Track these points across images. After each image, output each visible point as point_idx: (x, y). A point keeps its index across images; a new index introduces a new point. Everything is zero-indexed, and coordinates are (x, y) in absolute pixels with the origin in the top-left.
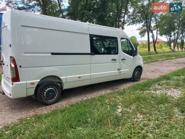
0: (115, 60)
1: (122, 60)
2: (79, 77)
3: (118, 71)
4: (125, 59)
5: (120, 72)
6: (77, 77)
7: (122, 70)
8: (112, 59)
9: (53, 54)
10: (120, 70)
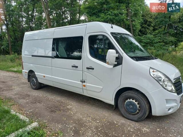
0: (77, 67)
1: (88, 68)
2: (44, 77)
3: (80, 83)
4: (93, 69)
5: (84, 86)
6: (43, 75)
7: (87, 84)
8: (72, 65)
9: (33, 56)
10: (84, 82)
